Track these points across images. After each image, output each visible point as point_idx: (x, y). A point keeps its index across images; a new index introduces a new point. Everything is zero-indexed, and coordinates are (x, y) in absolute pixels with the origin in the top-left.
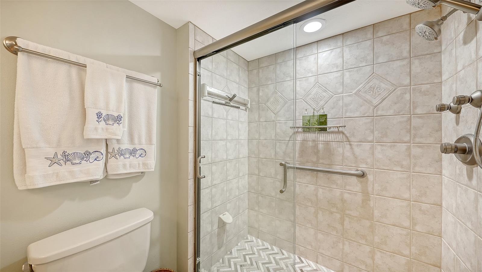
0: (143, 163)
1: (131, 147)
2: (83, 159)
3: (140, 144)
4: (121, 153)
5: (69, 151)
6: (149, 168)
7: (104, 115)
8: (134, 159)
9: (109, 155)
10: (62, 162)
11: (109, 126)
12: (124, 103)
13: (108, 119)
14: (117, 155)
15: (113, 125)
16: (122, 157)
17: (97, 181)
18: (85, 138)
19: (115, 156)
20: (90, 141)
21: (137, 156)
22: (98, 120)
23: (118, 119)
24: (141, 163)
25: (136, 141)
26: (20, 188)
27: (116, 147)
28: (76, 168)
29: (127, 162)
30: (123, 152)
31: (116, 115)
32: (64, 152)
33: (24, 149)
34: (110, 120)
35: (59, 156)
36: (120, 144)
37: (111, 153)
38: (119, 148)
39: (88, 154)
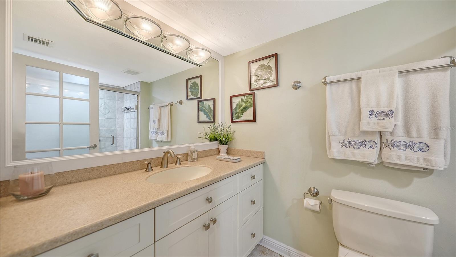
0: (424, 158)
1: (408, 140)
2: (361, 145)
3: (420, 137)
4: (394, 144)
5: (352, 139)
6: (434, 165)
7: (375, 112)
8: (411, 152)
9: (383, 145)
10: (347, 145)
11: (380, 121)
12: (396, 98)
13: (380, 115)
14: (390, 146)
15: (384, 119)
16: (396, 148)
17: (373, 164)
18: (361, 130)
19: (388, 146)
20: (365, 133)
21: (415, 150)
22: (370, 116)
23: (389, 114)
24: (421, 157)
25: (414, 134)
26: (329, 157)
27: (390, 139)
28: (356, 151)
29: (402, 154)
30: (396, 144)
31: (387, 110)
32: (349, 139)
33: (329, 136)
34: (381, 115)
35: (346, 142)
36: (393, 136)
37: (385, 144)
38: (393, 140)
39: (364, 142)
